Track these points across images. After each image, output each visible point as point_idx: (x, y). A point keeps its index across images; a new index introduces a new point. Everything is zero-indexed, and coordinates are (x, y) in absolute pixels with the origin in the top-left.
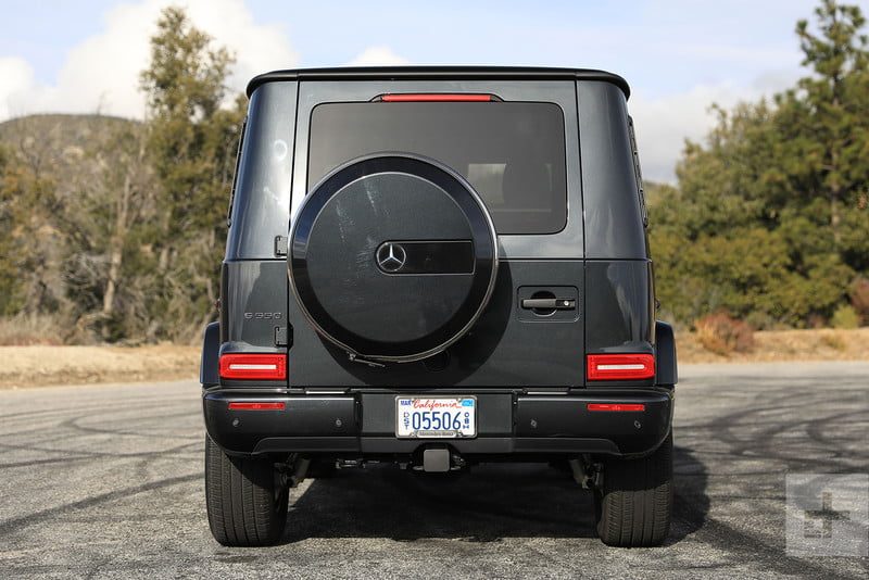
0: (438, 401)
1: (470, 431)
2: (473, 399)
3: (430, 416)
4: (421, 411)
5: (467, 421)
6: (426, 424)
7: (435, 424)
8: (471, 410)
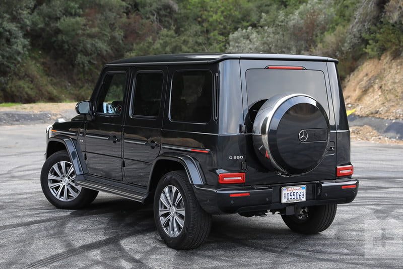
0: (295, 188)
1: (304, 199)
2: (305, 186)
3: (292, 194)
4: (289, 192)
5: (303, 195)
6: (290, 197)
7: (294, 197)
8: (305, 191)
